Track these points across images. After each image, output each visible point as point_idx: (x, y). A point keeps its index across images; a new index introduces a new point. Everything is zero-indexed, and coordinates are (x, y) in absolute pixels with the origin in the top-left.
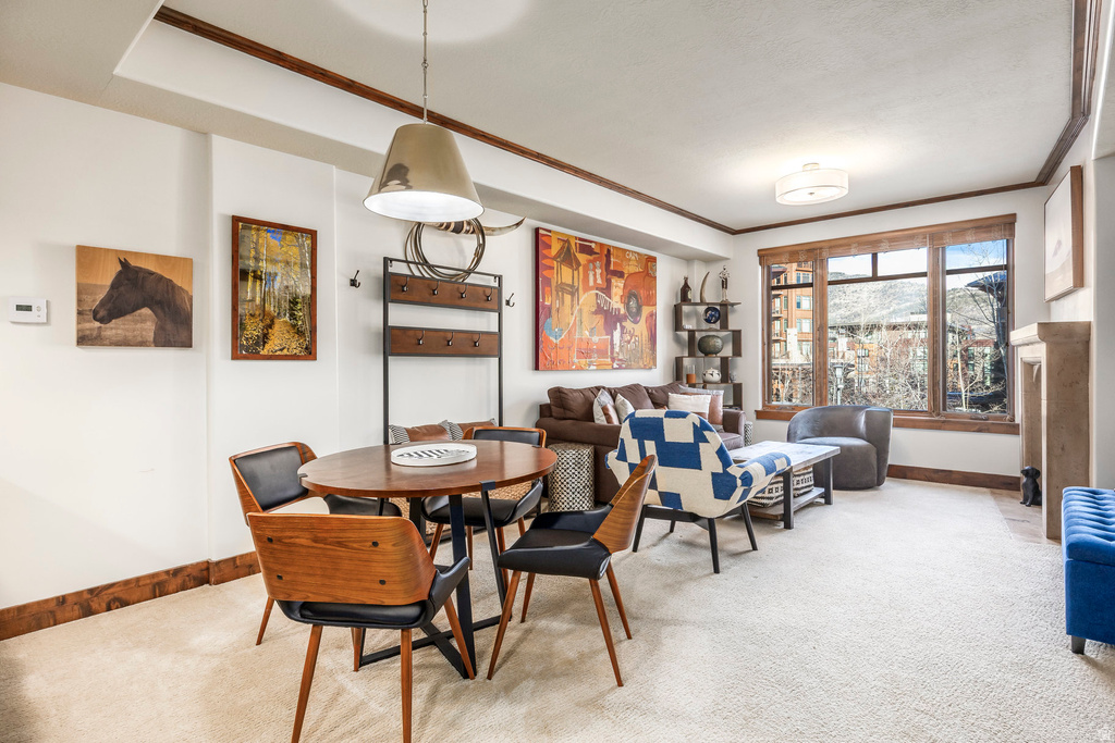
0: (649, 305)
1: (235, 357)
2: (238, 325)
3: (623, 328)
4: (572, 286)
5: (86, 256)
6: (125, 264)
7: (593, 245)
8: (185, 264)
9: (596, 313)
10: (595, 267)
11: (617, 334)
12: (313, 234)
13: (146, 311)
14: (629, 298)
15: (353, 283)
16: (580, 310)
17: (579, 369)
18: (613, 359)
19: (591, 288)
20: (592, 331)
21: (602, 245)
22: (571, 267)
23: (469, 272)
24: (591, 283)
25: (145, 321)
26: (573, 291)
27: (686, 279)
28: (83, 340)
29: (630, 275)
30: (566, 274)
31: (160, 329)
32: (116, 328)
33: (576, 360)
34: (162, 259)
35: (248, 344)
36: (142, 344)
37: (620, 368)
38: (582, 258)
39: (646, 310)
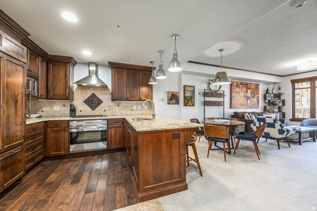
0: (257, 95)
1: (184, 106)
2: (184, 102)
3: (250, 100)
4: (239, 92)
5: (168, 92)
6: (172, 93)
7: (243, 83)
8: (178, 93)
9: (244, 97)
10: (244, 88)
11: (249, 101)
12: (194, 87)
13: (174, 99)
14: (252, 93)
15: (199, 94)
16: (240, 96)
17: (240, 108)
18: (248, 106)
19: (243, 92)
20: (243, 101)
21: (245, 83)
22: (238, 88)
23: (218, 91)
24: (243, 91)
25: (174, 101)
26: (239, 93)
27: (268, 88)
28: (168, 104)
29: (252, 88)
30: (237, 89)
31: (176, 102)
32: (171, 102)
33: (239, 107)
34: (176, 92)
35: (186, 104)
36: (174, 104)
37: (250, 108)
38: (241, 86)
39: (256, 96)
